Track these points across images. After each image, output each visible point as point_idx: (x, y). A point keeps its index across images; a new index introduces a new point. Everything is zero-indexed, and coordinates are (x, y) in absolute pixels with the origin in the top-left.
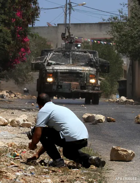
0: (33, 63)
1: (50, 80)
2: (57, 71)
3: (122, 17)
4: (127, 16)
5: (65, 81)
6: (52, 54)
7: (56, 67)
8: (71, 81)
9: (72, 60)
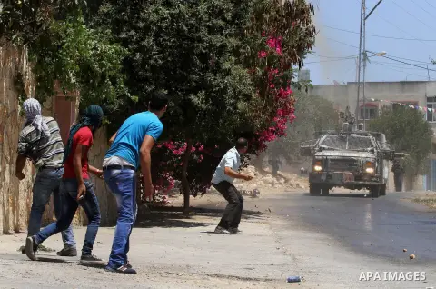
0: (303, 148)
1: (318, 168)
2: (327, 158)
5: (336, 169)
6: (325, 137)
8: (343, 170)
9: (349, 144)
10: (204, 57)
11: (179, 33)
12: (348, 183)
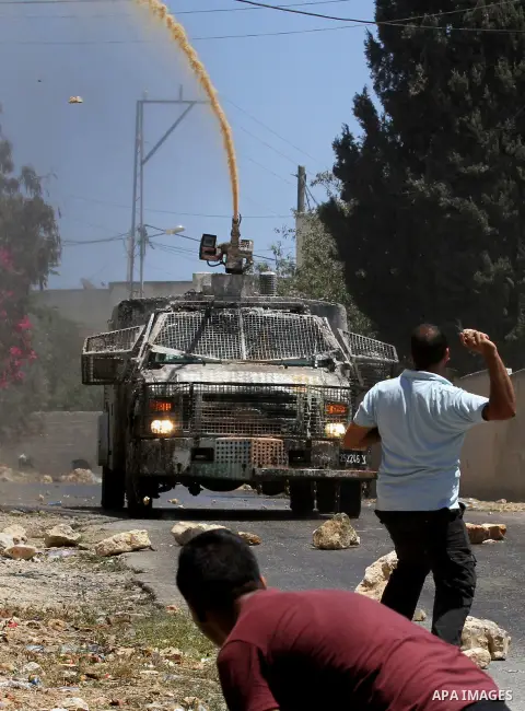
0: (90, 355)
1: (163, 426)
2: (191, 390)
3: (280, 264)
4: (295, 261)
5: (225, 428)
6: (162, 318)
7: (189, 375)
8: (250, 430)
9: (248, 340)
12: (268, 473)
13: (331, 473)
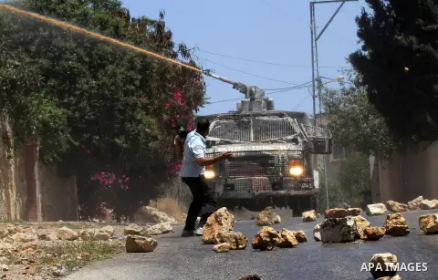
5: (240, 173)
7: (221, 149)
9: (254, 132)
10: (122, 112)
11: (103, 97)
12: (261, 194)
13: (293, 193)
